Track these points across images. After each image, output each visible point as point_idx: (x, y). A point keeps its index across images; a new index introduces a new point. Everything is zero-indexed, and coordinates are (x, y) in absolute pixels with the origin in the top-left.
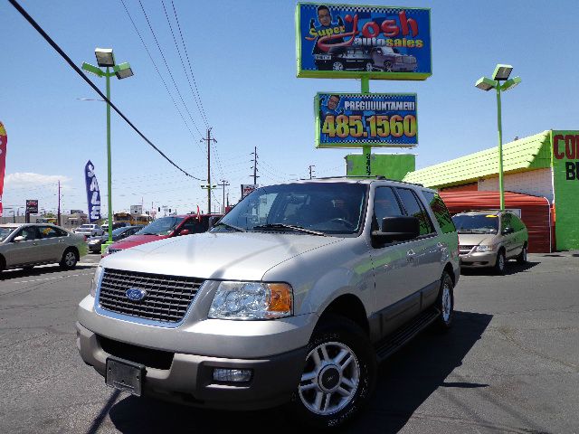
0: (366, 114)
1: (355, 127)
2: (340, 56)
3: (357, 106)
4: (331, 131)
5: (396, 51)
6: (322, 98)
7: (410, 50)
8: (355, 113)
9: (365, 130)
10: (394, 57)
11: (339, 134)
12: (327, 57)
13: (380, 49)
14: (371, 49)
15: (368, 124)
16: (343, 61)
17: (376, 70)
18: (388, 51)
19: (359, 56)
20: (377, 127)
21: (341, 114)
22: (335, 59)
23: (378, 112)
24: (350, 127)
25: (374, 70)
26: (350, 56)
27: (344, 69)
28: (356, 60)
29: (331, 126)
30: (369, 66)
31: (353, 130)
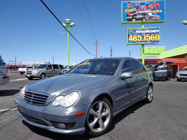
0: (143, 34)
1: (139, 38)
2: (135, 17)
3: (140, 32)
4: (132, 40)
5: (153, 14)
7: (158, 14)
8: (139, 34)
9: (142, 39)
10: (152, 16)
11: (134, 41)
12: (131, 18)
13: (147, 14)
14: (144, 14)
15: (143, 37)
16: (136, 18)
17: (146, 21)
18: (150, 14)
19: (141, 16)
20: (146, 38)
21: (135, 34)
22: (133, 18)
23: (147, 34)
24: (138, 38)
25: (145, 20)
26: (138, 17)
27: (136, 21)
28: (140, 18)
30: (144, 19)
31: (138, 39)
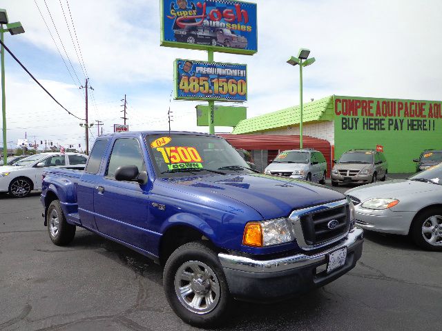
0: (211, 77)
1: (204, 86)
2: (193, 33)
3: (205, 70)
4: (186, 87)
5: (233, 32)
6: (180, 63)
7: (243, 33)
8: (203, 75)
9: (210, 88)
10: (232, 38)
11: (192, 90)
12: (183, 33)
13: (222, 30)
14: (215, 29)
15: (213, 84)
16: (195, 36)
17: (219, 46)
18: (227, 32)
19: (207, 33)
20: (219, 87)
21: (194, 76)
22: (189, 35)
23: (219, 76)
24: (200, 86)
25: (217, 45)
26: (200, 33)
27: (196, 43)
28: (204, 36)
29: (186, 84)
30: (214, 42)
31: (202, 88)
